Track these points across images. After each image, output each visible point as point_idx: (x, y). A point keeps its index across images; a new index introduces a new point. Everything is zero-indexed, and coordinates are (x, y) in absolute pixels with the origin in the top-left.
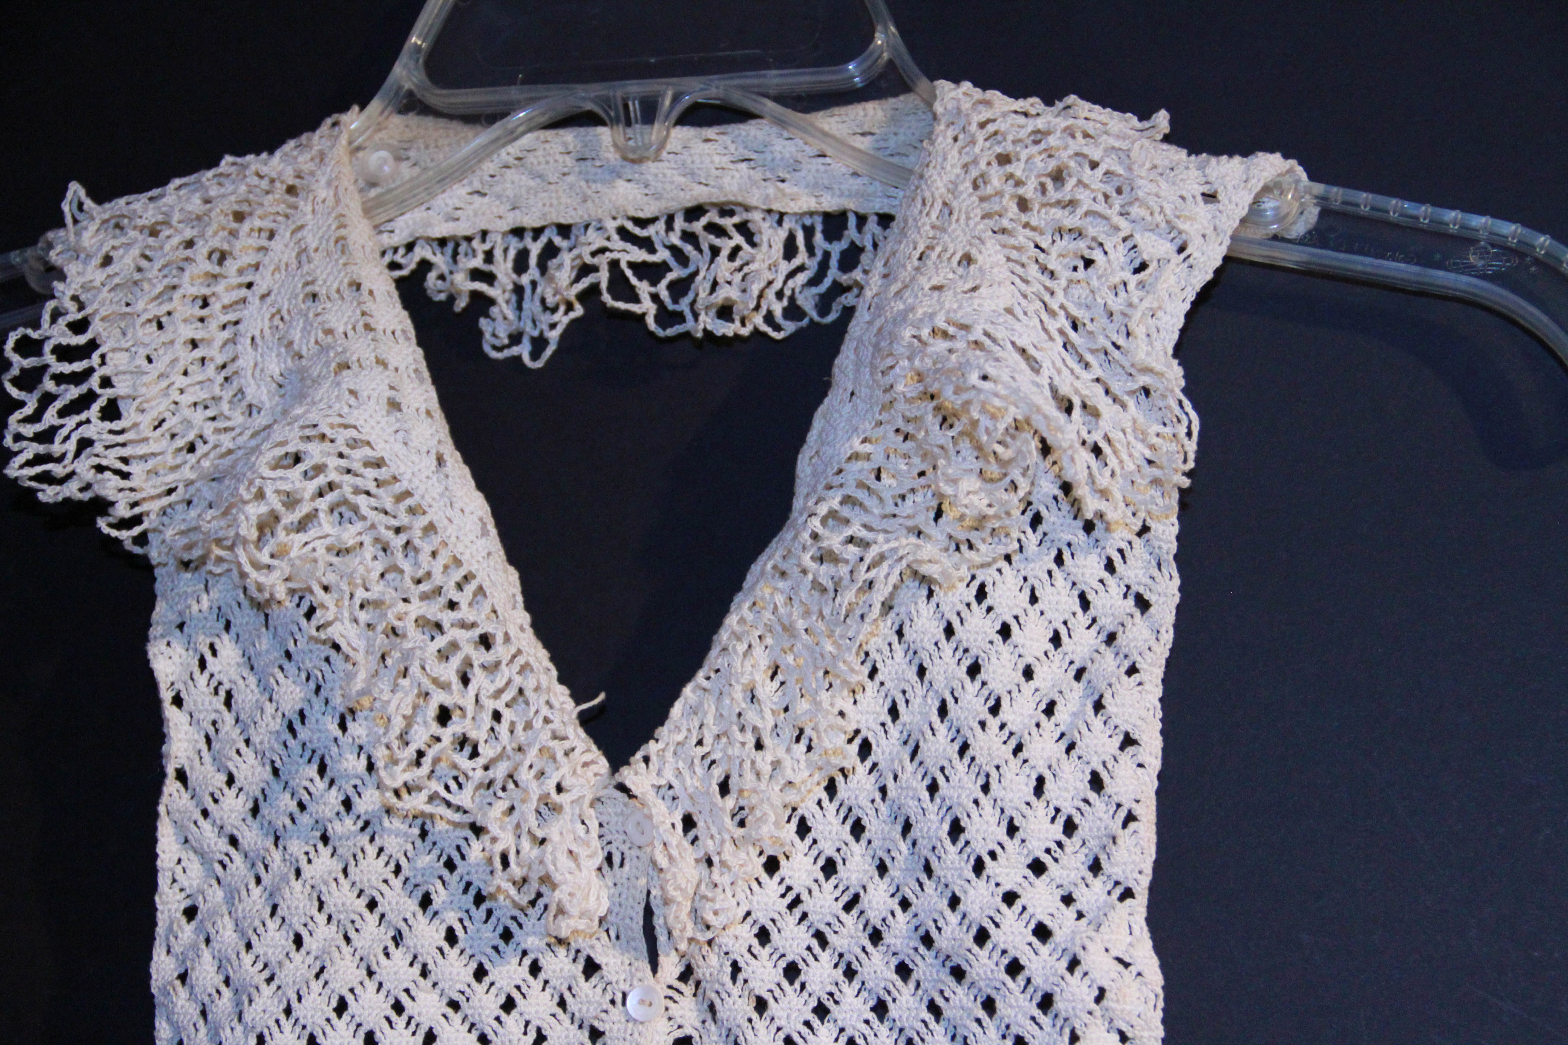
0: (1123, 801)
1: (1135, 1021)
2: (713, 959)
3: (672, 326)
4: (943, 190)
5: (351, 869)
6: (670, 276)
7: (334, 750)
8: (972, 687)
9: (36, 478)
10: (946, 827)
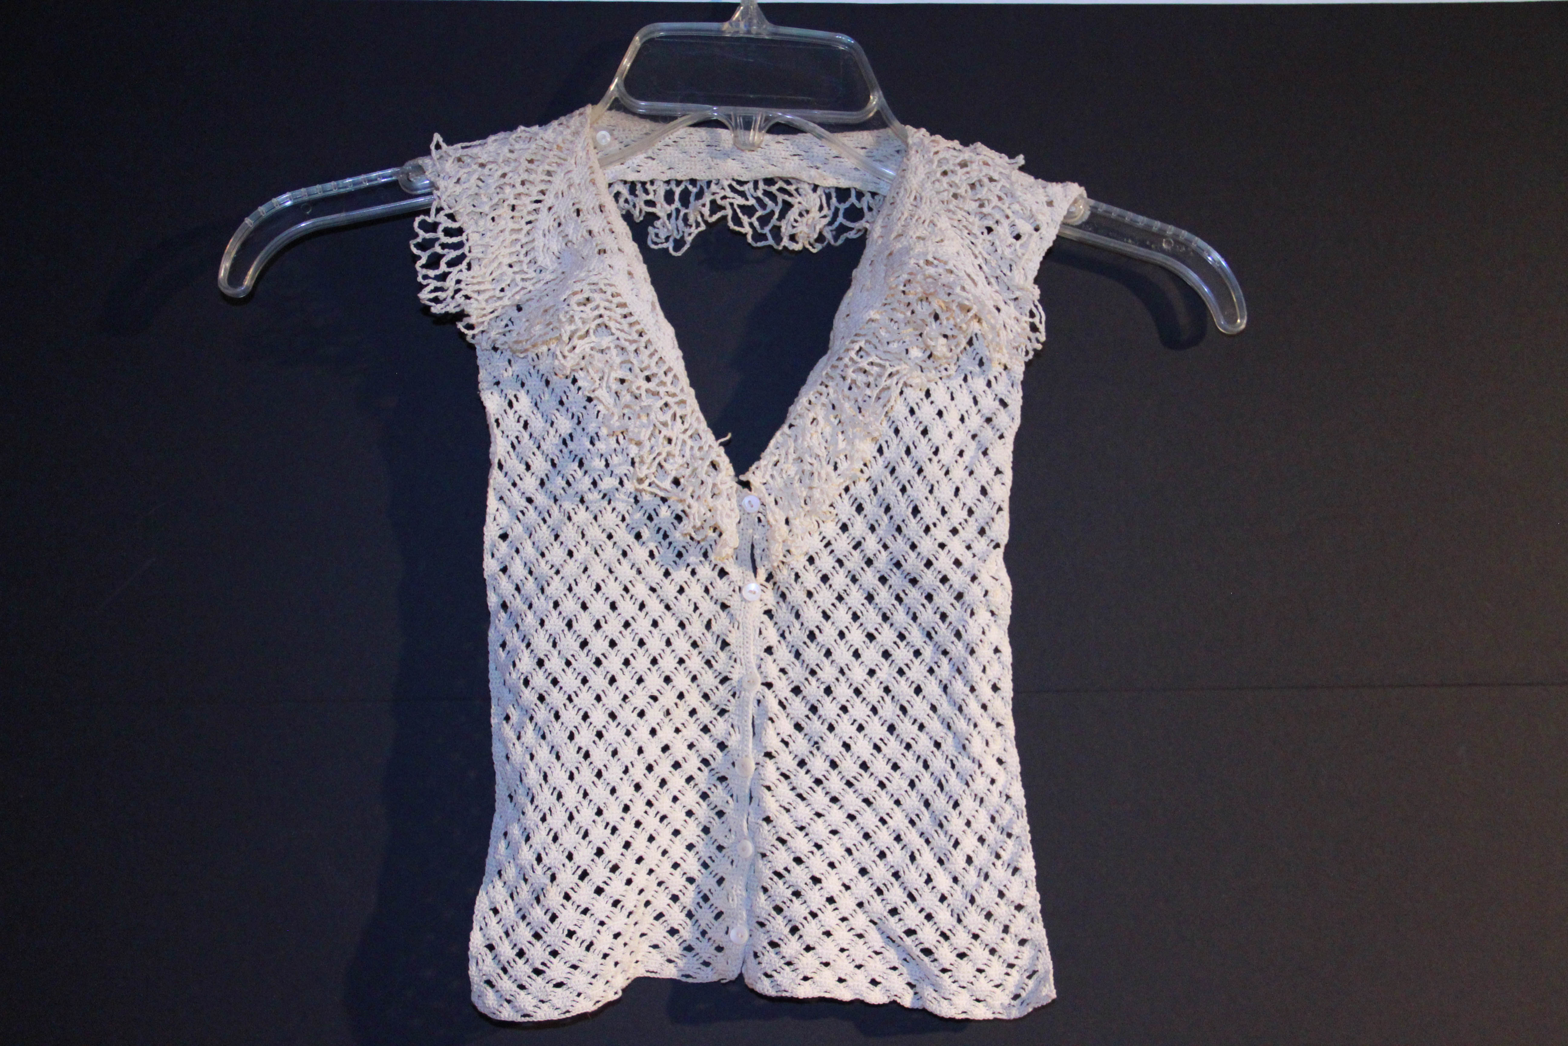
0: (996, 500)
1: (1000, 607)
2: (785, 572)
3: (761, 241)
4: (916, 186)
5: (599, 518)
6: (758, 214)
7: (589, 456)
8: (924, 441)
9: (431, 300)
10: (910, 510)
